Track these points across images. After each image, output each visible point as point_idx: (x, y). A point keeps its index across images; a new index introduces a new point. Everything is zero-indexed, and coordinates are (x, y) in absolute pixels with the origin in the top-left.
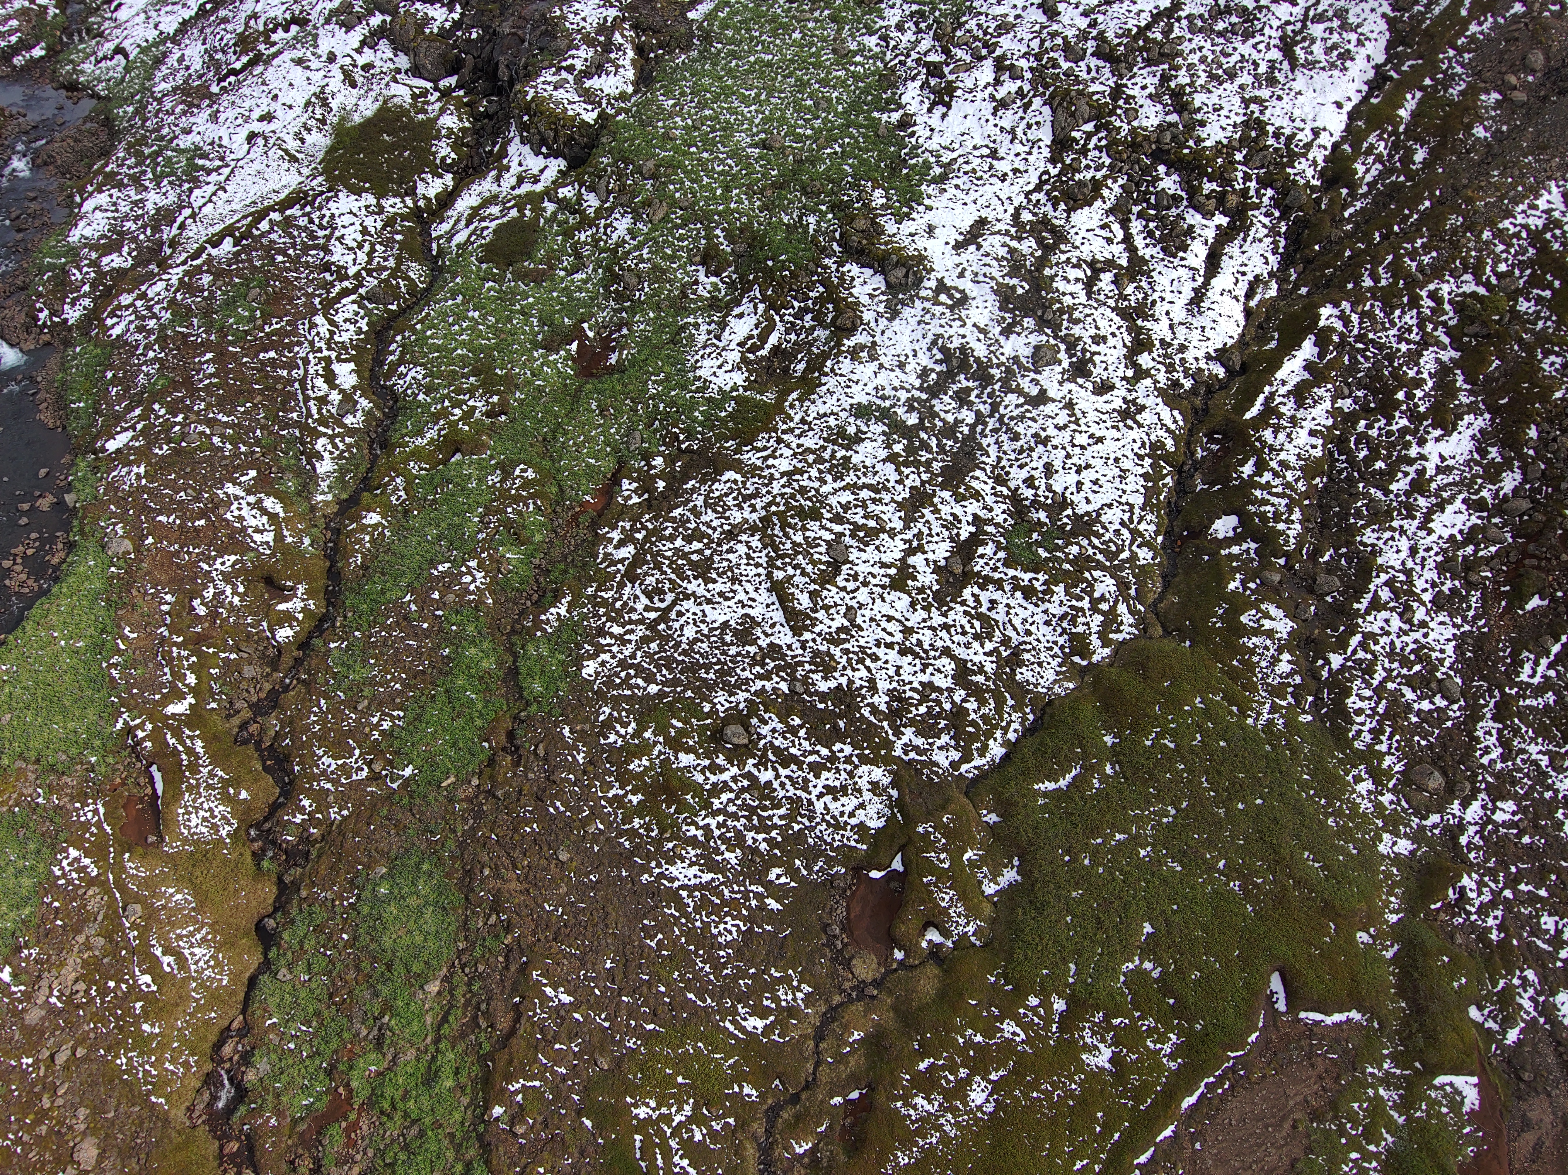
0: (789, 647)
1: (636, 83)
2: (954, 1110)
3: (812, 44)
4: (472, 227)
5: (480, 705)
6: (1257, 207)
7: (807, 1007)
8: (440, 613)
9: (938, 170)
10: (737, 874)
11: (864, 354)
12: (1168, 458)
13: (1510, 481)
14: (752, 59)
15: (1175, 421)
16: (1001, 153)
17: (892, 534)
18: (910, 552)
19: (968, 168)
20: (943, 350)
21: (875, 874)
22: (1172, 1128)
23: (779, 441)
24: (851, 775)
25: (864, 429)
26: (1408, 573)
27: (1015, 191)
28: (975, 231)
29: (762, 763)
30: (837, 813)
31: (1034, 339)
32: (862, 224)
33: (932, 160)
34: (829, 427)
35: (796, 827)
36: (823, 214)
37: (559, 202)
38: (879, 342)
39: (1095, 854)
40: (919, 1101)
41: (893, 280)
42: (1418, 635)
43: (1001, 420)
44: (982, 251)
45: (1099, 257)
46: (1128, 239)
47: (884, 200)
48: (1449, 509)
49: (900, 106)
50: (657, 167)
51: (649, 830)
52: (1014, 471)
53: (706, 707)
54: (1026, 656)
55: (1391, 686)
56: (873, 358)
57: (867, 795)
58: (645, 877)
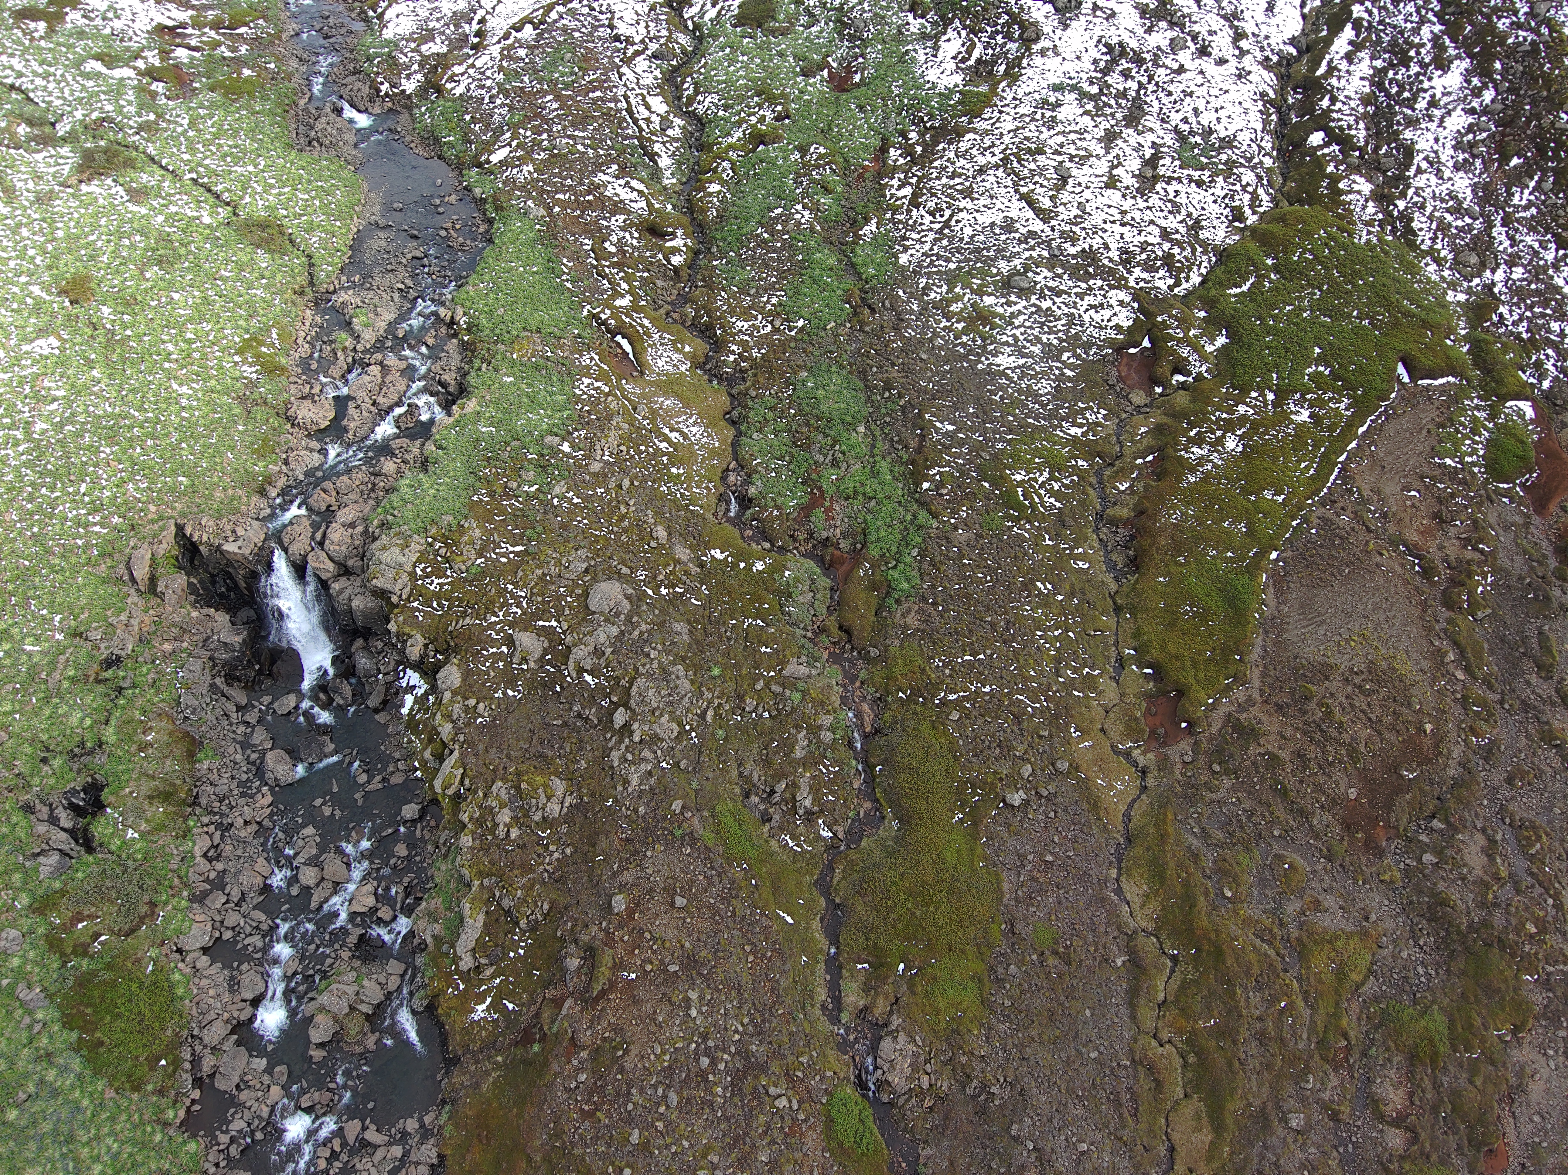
0: (1043, 231)
2: (1218, 452)
5: (836, 284)
7: (1106, 422)
8: (786, 237)
10: (1041, 358)
11: (1050, 53)
12: (1271, 103)
15: (1272, 80)
17: (1098, 157)
18: (1113, 167)
20: (1106, 45)
21: (1132, 351)
22: (1355, 442)
23: (1000, 113)
24: (1105, 296)
25: (1062, 98)
29: (1042, 297)
30: (1099, 320)
31: (1170, 34)
34: (1035, 100)
35: (1074, 330)
38: (1059, 45)
39: (1275, 318)
40: (1195, 450)
43: (1157, 84)
51: (974, 341)
52: (1173, 115)
53: (995, 271)
54: (1204, 223)
55: (1437, 214)
56: (1057, 54)
57: (1117, 309)
58: (980, 366)
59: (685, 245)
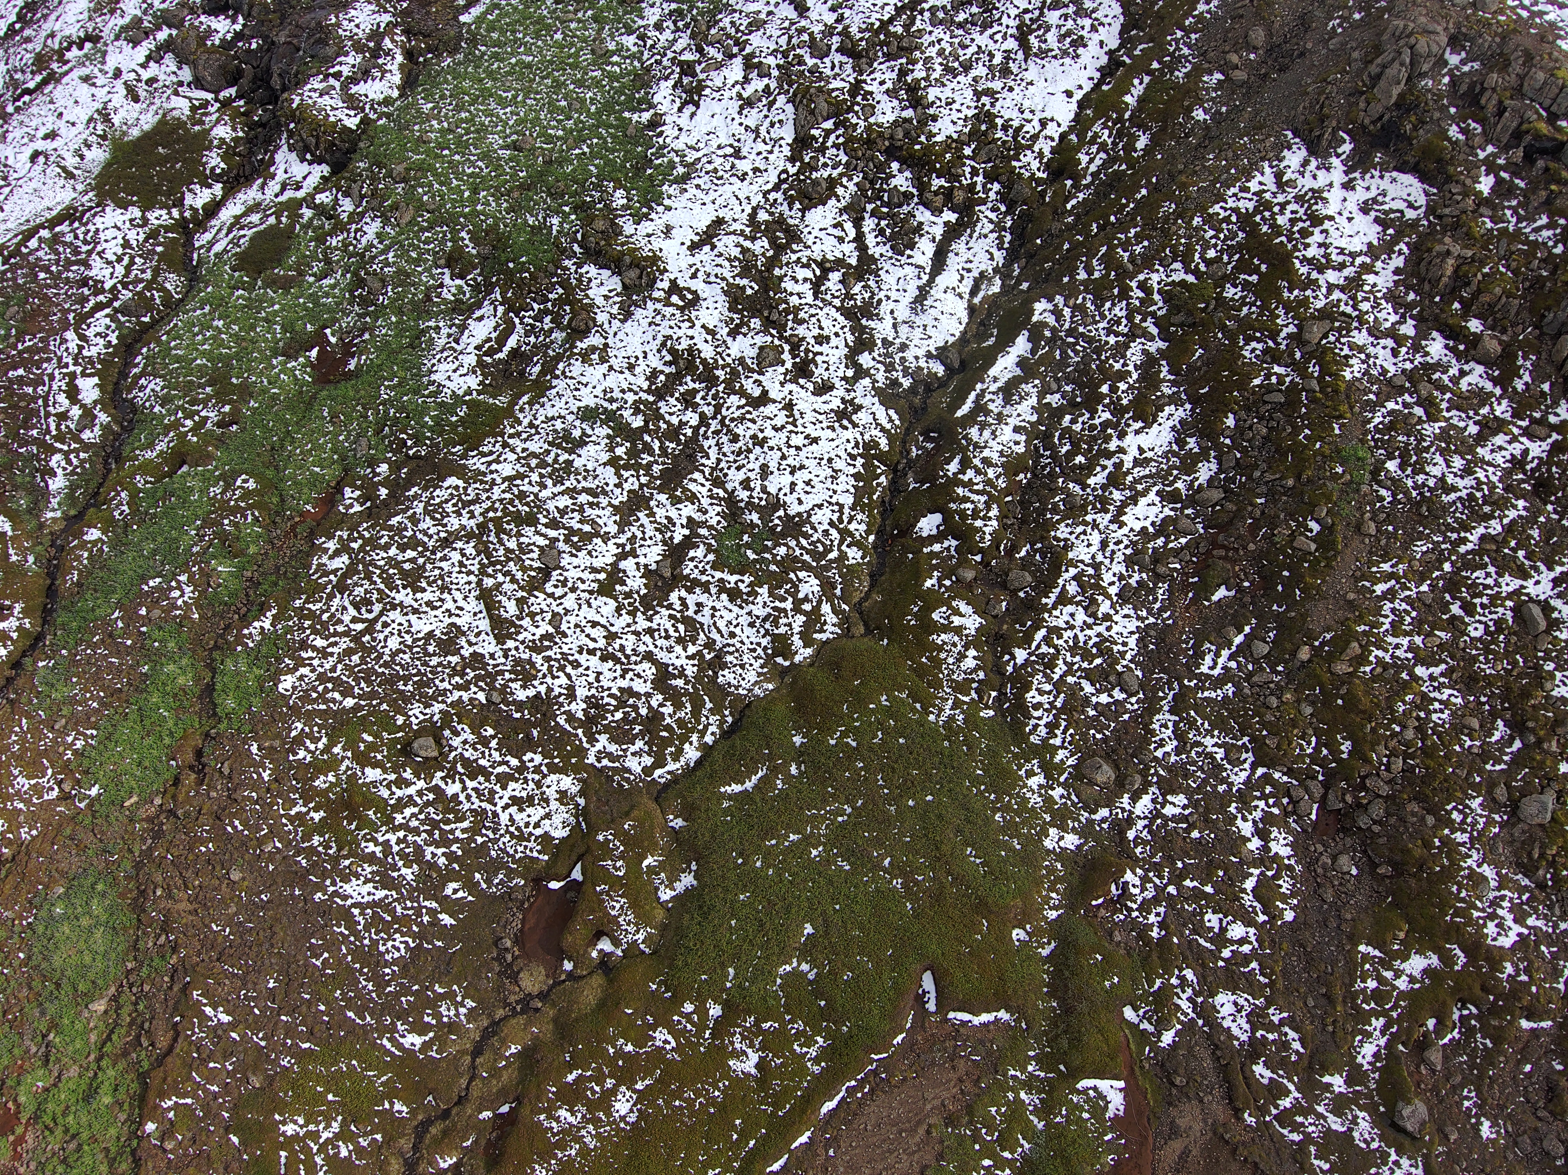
0: (492, 656)
1: (402, 88)
2: (596, 1122)
3: (572, 44)
4: (231, 236)
5: (171, 723)
6: (984, 202)
7: (468, 1022)
8: (144, 629)
9: (681, 170)
10: (411, 890)
11: (595, 357)
12: (882, 457)
13: (1205, 472)
14: (513, 61)
15: (891, 420)
16: (744, 153)
17: (606, 538)
18: (621, 556)
19: (709, 167)
20: (672, 351)
21: (554, 885)
22: (808, 1134)
23: (505, 445)
24: (539, 785)
25: (589, 431)
26: (1096, 566)
27: (752, 190)
28: (711, 232)
29: (450, 776)
30: (522, 824)
31: (760, 340)
32: (600, 225)
33: (677, 159)
34: (555, 431)
35: (480, 840)
36: (566, 215)
37: (315, 207)
38: (611, 344)
39: (767, 855)
40: (563, 1113)
41: (627, 281)
42: (1101, 629)
43: (723, 421)
44: (716, 251)
45: (830, 257)
46: (860, 239)
47: (625, 201)
48: (1143, 501)
49: (651, 106)
50: (408, 170)
51: (327, 847)
52: (732, 473)
53: (400, 720)
54: (729, 658)
55: (1070, 679)
56: (603, 360)
57: (554, 805)
58: (318, 895)
59: (19, 629)
